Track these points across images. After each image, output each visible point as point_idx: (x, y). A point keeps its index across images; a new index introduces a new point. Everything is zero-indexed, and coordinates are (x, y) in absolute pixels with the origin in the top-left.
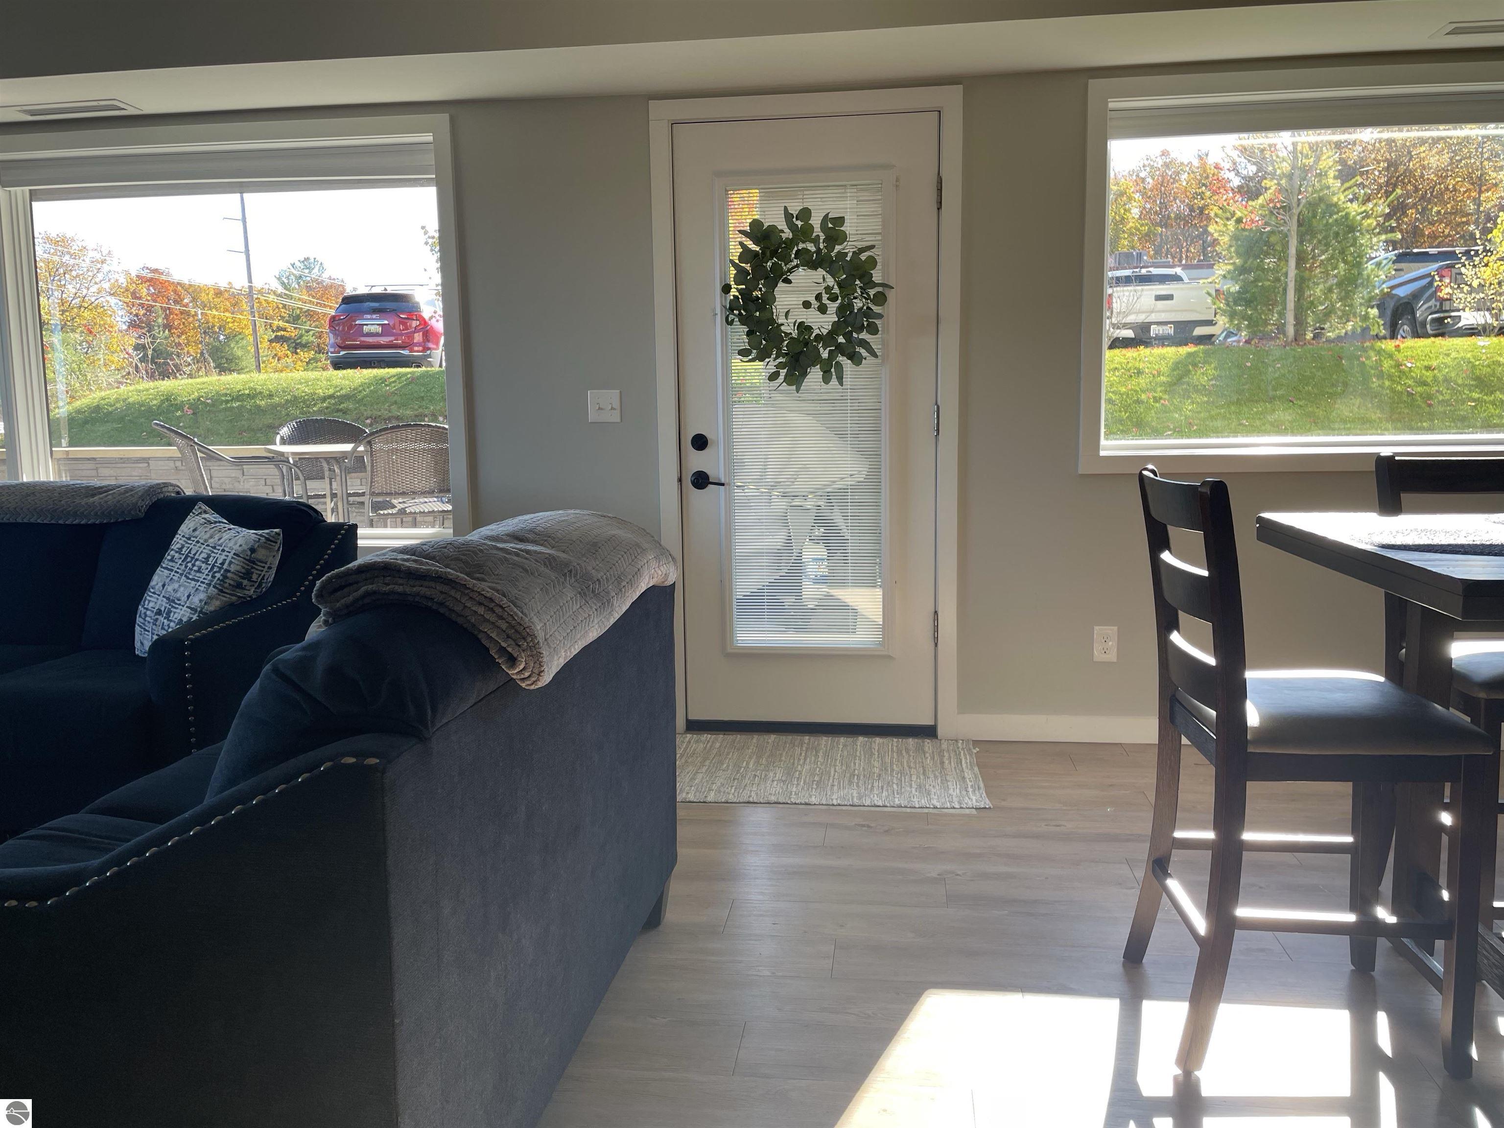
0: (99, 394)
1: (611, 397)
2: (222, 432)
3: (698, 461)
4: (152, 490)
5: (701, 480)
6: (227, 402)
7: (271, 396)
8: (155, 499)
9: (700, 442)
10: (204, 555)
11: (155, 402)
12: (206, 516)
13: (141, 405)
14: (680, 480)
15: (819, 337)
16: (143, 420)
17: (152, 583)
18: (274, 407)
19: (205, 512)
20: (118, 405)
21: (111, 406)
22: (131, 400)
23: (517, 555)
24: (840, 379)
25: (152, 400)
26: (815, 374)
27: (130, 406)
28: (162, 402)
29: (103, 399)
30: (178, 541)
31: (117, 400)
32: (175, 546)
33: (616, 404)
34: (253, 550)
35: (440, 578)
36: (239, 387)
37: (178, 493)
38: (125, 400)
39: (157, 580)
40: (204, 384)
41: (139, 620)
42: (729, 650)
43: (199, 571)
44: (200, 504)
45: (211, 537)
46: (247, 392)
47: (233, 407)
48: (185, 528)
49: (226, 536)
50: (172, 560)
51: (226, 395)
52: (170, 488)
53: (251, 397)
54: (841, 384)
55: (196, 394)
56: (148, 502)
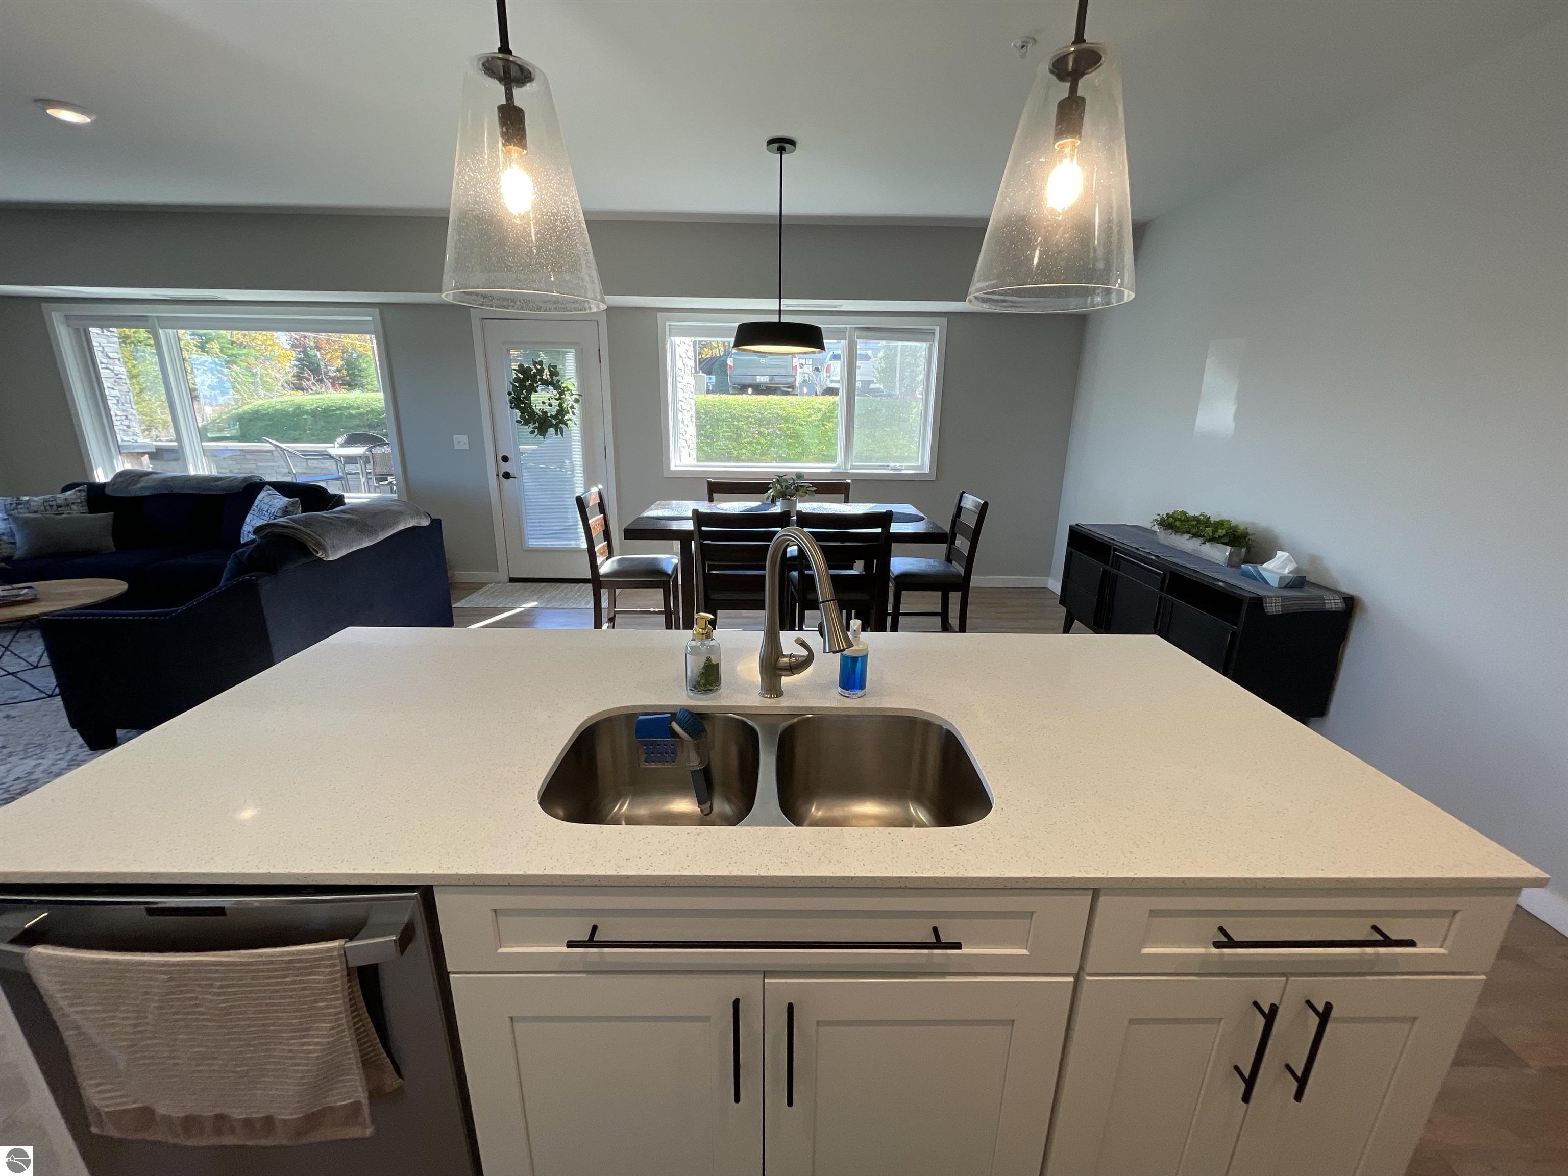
0: (260, 402)
1: (465, 438)
2: (331, 428)
3: (505, 467)
4: (245, 479)
5: (507, 475)
6: (334, 410)
7: (358, 408)
8: (248, 483)
9: (505, 459)
10: (266, 509)
11: (291, 409)
12: (269, 491)
13: (283, 411)
14: (498, 475)
15: (551, 416)
16: (284, 420)
17: (246, 520)
18: (361, 414)
19: (270, 490)
20: (269, 410)
21: (265, 410)
22: (277, 407)
23: (332, 519)
24: (562, 434)
25: (289, 408)
26: (552, 430)
27: (276, 411)
28: (296, 409)
29: (260, 406)
30: (257, 502)
31: (269, 408)
32: (255, 504)
33: (467, 442)
34: (286, 507)
35: (292, 528)
36: (340, 402)
37: (261, 480)
38: (273, 407)
39: (248, 519)
40: (320, 399)
41: (242, 535)
42: (524, 548)
43: (264, 515)
44: (267, 486)
45: (270, 501)
46: (345, 405)
47: (337, 414)
48: (260, 497)
49: (276, 501)
50: (254, 511)
51: (332, 406)
52: (256, 478)
53: (348, 408)
54: (563, 436)
55: (315, 405)
56: (244, 484)
